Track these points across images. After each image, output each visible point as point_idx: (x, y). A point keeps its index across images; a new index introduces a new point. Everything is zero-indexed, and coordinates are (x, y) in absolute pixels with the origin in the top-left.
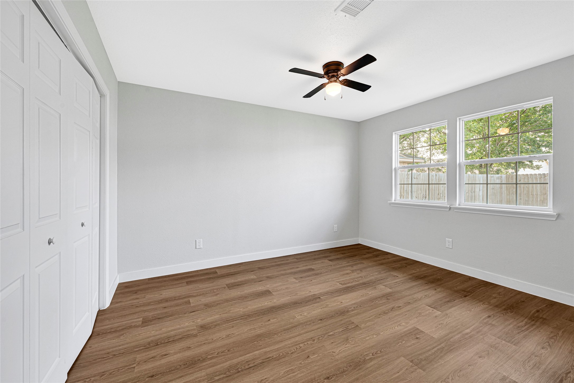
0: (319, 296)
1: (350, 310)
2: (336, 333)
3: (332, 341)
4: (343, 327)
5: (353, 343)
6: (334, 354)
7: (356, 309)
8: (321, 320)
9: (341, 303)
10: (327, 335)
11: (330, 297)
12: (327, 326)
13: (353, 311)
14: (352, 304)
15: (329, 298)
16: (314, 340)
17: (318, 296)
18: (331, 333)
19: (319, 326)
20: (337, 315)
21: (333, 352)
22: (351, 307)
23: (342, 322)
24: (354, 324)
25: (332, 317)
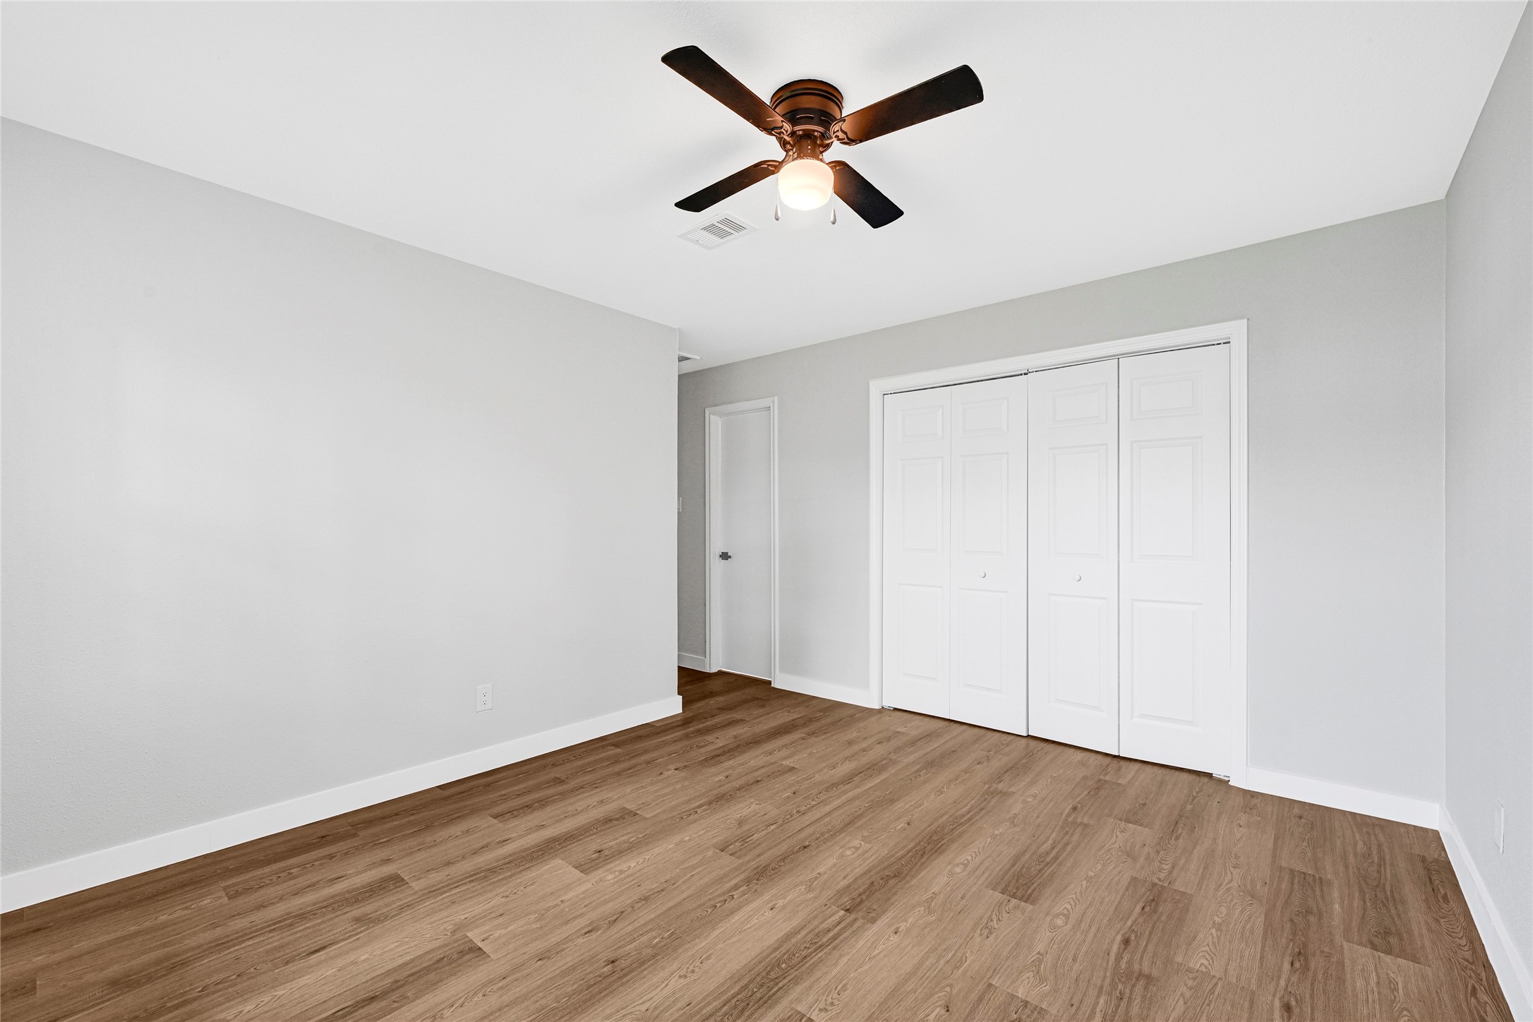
0: (853, 917)
1: (742, 889)
2: (764, 830)
3: (767, 817)
4: (751, 842)
5: (728, 822)
6: (758, 803)
7: (728, 893)
8: (805, 847)
9: (771, 904)
10: (779, 823)
11: (816, 923)
12: (787, 838)
13: (736, 885)
14: (739, 908)
15: (815, 918)
16: (798, 812)
17: (856, 919)
18: (772, 827)
19: (802, 835)
20: (773, 865)
21: (760, 804)
22: (741, 896)
23: (757, 852)
24: (730, 853)
25: (784, 858)
